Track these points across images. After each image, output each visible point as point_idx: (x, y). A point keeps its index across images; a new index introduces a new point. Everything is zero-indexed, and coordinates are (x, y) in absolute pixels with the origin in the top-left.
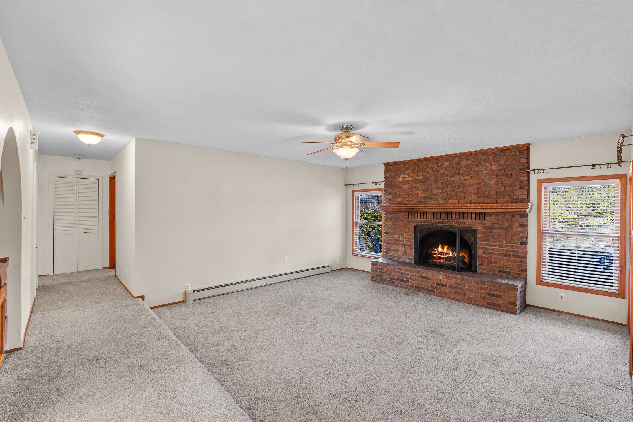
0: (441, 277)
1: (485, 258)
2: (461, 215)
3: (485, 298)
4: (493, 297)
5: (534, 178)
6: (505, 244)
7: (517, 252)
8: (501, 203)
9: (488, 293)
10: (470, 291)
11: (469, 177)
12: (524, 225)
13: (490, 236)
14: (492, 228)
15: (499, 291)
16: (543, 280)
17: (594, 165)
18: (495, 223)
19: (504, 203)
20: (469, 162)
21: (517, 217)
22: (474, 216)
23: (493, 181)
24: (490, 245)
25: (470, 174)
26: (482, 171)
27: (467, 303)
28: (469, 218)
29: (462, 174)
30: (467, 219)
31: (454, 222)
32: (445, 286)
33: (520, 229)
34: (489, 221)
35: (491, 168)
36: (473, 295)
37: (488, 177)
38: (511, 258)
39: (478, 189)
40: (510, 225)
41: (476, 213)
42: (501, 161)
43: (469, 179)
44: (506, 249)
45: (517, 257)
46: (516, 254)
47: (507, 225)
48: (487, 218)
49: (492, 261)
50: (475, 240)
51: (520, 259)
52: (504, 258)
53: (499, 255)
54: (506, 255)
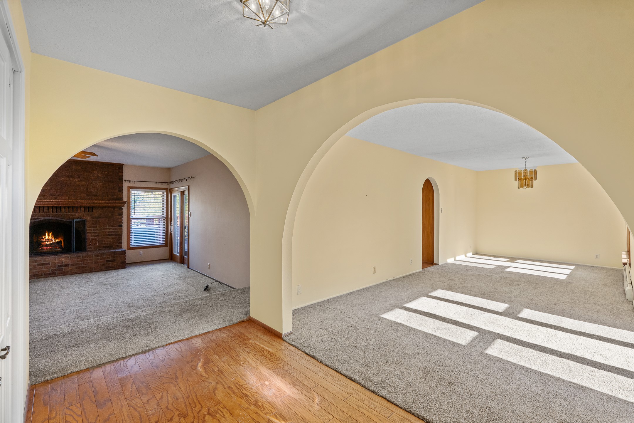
0: (63, 259)
1: (93, 239)
2: (71, 209)
3: (104, 265)
4: (109, 263)
5: (126, 185)
6: (108, 228)
7: (117, 232)
8: (105, 200)
9: (106, 261)
10: (92, 263)
11: (79, 180)
12: (121, 215)
13: (97, 223)
14: (99, 218)
15: (114, 257)
16: (131, 247)
17: (156, 182)
18: (101, 214)
19: (107, 200)
20: (79, 168)
21: (116, 209)
22: (83, 209)
23: (99, 184)
24: (97, 229)
25: (79, 177)
26: (91, 176)
27: (89, 272)
28: (79, 211)
29: (72, 177)
30: (77, 212)
31: (64, 215)
32: (68, 265)
33: (118, 217)
34: (96, 213)
35: (98, 175)
36: (94, 265)
37: (95, 181)
38: (113, 236)
39: (87, 189)
40: (112, 214)
41: (85, 207)
42: (106, 171)
43: (78, 181)
44: (109, 231)
45: (116, 235)
46: (116, 233)
47: (109, 215)
48: (94, 211)
49: (99, 241)
50: (84, 227)
51: (119, 236)
52: (108, 237)
53: (104, 235)
54: (109, 235)
